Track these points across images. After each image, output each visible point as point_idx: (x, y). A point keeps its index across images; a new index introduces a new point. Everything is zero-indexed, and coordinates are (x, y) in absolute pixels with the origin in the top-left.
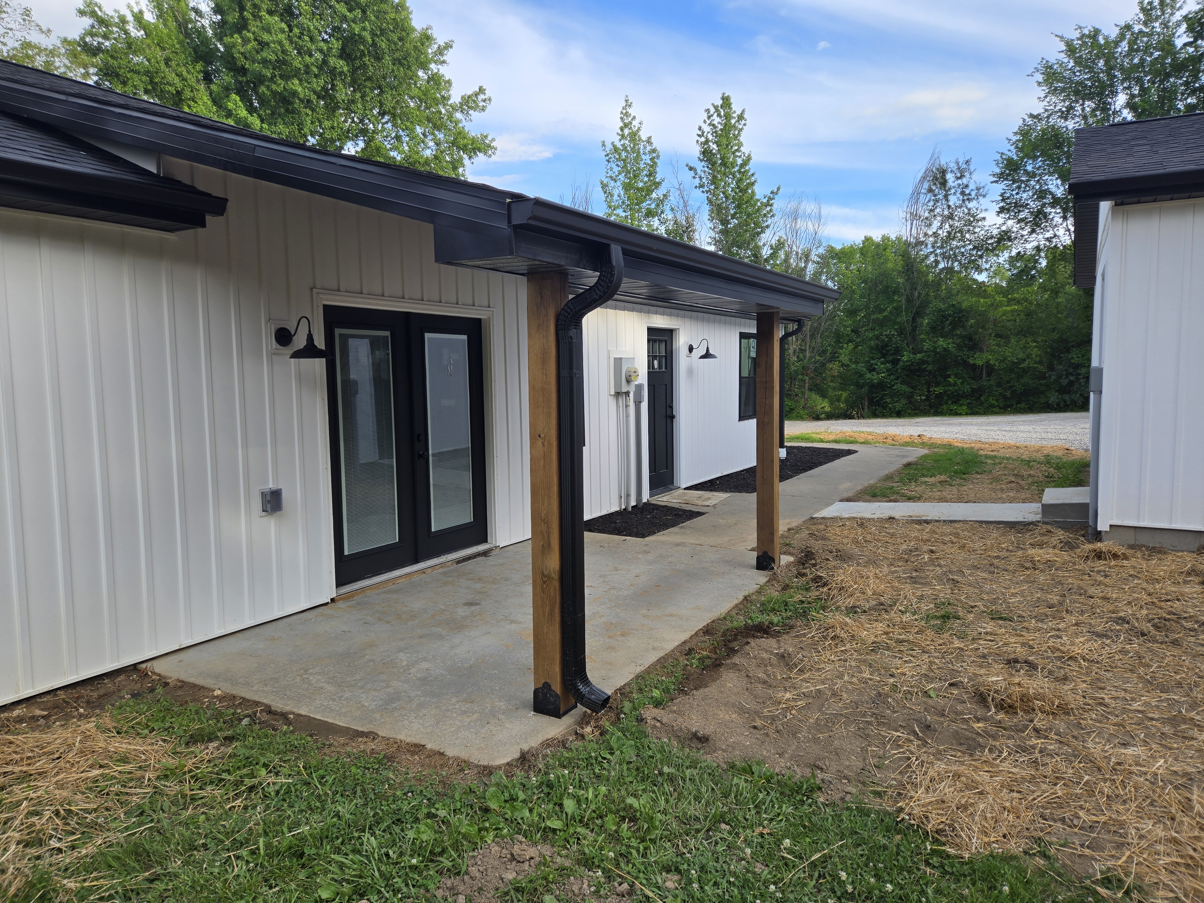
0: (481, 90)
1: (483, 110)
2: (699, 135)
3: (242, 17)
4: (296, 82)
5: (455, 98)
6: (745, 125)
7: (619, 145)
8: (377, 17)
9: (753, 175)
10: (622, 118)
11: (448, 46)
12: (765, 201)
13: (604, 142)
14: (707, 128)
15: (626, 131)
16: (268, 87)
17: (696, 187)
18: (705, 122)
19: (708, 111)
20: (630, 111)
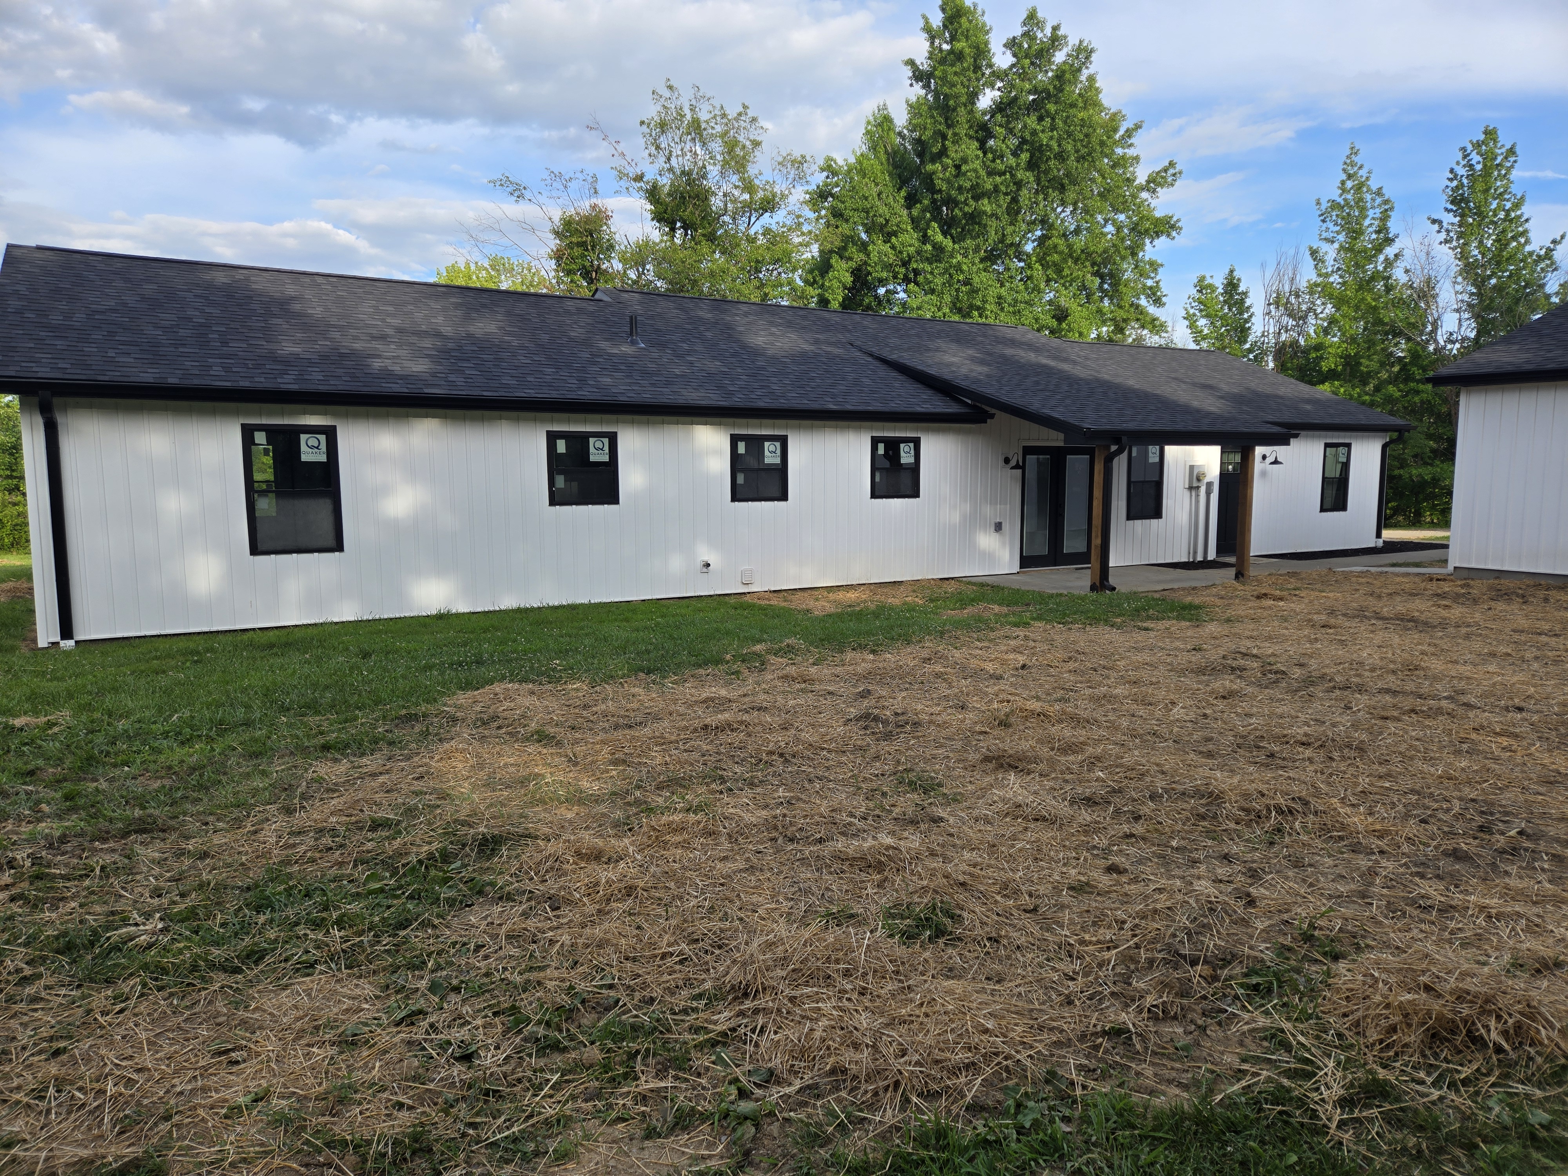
0: (1172, 164)
1: (1172, 185)
2: (1449, 179)
3: (943, 145)
4: (986, 201)
5: (1141, 176)
6: (1515, 162)
7: (1340, 200)
8: (1065, 122)
9: (1527, 220)
10: (1344, 170)
11: (1138, 127)
12: (1543, 252)
13: (1319, 200)
14: (1461, 171)
15: (1349, 184)
16: (961, 209)
17: (1441, 243)
18: (1458, 163)
19: (1464, 149)
20: (1356, 159)
